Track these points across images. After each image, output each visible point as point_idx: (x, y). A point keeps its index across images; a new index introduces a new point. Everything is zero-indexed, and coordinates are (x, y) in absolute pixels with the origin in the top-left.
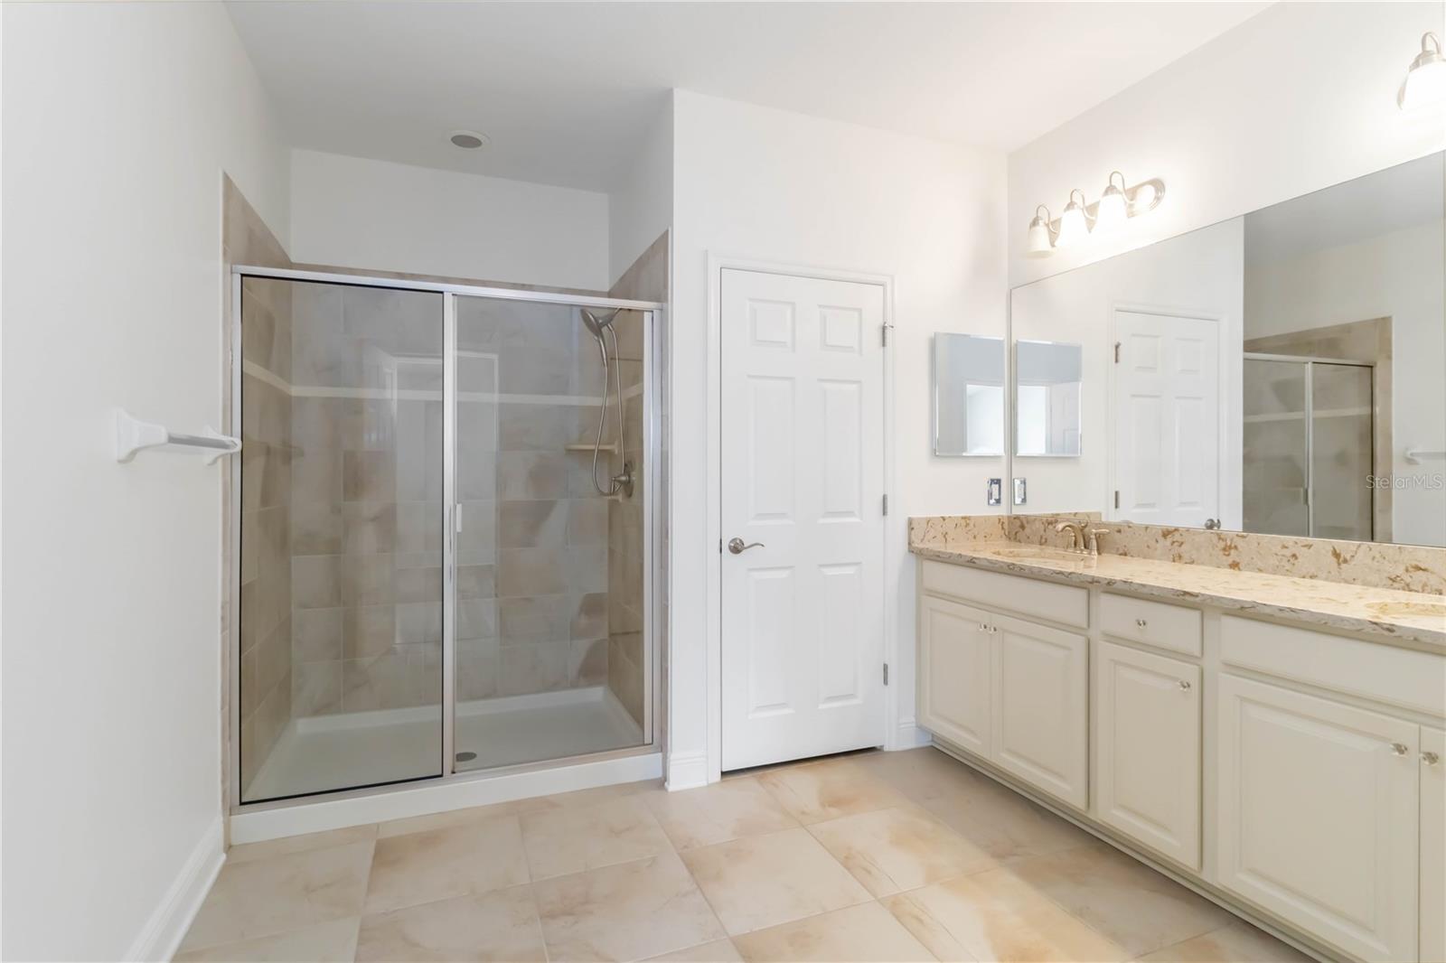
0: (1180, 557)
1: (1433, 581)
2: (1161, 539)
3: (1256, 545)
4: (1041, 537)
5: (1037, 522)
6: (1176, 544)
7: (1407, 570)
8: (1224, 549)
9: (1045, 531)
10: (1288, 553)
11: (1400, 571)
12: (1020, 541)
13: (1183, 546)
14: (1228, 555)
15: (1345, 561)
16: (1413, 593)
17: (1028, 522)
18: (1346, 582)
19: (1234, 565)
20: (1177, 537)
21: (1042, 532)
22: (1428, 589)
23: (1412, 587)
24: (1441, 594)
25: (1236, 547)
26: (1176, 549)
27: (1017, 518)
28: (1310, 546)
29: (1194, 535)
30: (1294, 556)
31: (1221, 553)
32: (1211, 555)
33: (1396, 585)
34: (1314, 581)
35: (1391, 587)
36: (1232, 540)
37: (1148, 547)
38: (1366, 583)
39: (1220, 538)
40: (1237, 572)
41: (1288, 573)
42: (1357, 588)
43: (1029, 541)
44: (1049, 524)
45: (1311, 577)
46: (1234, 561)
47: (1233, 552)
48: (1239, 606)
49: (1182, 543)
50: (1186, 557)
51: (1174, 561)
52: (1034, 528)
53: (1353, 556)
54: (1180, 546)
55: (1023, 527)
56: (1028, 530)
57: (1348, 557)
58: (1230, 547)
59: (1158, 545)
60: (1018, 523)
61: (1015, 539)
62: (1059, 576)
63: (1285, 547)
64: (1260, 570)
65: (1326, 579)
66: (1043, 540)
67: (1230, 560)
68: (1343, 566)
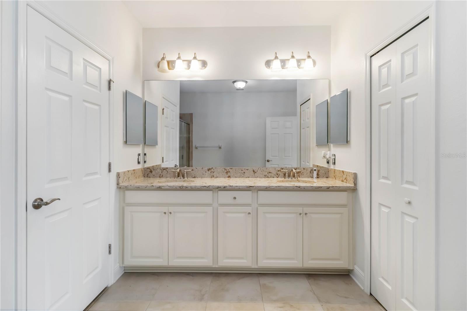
0: (213, 176)
1: (272, 175)
2: (207, 172)
3: (235, 170)
4: (160, 175)
5: (158, 170)
6: (212, 172)
7: (268, 173)
8: (226, 173)
9: (162, 172)
10: (243, 172)
11: (266, 174)
12: (150, 177)
13: (214, 173)
14: (228, 174)
15: (256, 173)
16: (269, 178)
17: (154, 170)
18: (256, 178)
19: (229, 177)
20: (212, 170)
21: (160, 173)
22: (271, 177)
23: (269, 177)
24: (274, 178)
25: (229, 172)
26: (212, 174)
27: (148, 168)
28: (248, 170)
29: (218, 169)
30: (244, 172)
31: (225, 174)
32: (223, 175)
33: (266, 177)
34: (249, 178)
35: (265, 178)
36: (228, 170)
37: (203, 174)
38: (260, 177)
39: (225, 170)
40: (229, 178)
41: (243, 177)
42: (258, 179)
43: (154, 176)
44: (164, 170)
45: (248, 177)
46: (229, 176)
47: (229, 173)
48: (265, 188)
49: (214, 172)
50: (215, 176)
51: (211, 178)
52: (157, 172)
53: (257, 171)
54: (213, 173)
55: (151, 172)
56: (154, 173)
57: (256, 171)
58: (228, 172)
59: (206, 173)
60: (149, 170)
61: (148, 176)
62: (204, 188)
63: (242, 170)
64: (236, 177)
65: (252, 177)
66: (161, 176)
67: (228, 175)
68: (255, 174)
